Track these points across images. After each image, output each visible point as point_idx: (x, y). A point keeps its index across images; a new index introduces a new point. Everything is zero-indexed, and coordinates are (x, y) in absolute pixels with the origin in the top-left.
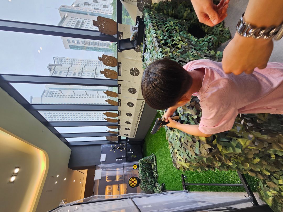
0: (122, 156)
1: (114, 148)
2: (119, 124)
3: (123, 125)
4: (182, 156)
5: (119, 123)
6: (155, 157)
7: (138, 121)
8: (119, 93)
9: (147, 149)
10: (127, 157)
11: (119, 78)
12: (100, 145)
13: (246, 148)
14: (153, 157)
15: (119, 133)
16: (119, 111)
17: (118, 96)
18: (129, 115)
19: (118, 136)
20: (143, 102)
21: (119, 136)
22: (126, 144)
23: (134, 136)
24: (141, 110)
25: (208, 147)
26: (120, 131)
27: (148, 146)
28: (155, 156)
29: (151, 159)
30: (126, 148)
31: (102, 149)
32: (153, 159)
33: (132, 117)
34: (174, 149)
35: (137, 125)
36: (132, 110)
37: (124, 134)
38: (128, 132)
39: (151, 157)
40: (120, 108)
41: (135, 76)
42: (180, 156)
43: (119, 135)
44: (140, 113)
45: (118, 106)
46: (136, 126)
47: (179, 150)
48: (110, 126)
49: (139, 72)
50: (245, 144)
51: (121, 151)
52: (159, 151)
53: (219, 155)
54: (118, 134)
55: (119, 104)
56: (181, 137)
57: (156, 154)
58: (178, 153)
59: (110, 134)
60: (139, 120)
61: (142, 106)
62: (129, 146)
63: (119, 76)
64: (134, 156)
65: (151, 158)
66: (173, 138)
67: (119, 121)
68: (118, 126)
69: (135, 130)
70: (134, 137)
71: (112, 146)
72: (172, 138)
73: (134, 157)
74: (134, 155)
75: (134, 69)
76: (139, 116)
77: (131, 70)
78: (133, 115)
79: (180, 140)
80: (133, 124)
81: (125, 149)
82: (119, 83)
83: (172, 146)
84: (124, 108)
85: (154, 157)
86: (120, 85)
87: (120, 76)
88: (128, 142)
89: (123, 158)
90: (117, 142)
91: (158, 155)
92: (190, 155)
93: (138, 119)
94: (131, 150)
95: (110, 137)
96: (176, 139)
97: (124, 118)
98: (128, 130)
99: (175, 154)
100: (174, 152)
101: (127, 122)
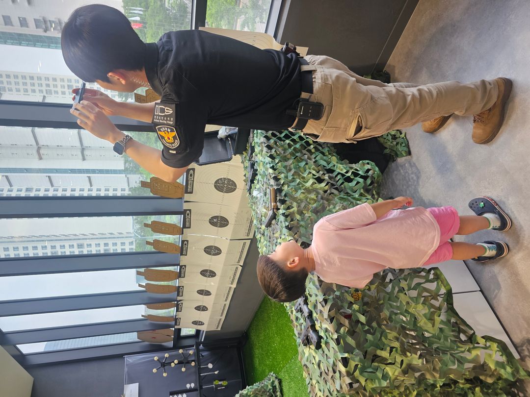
0: (188, 386)
1: (164, 364)
2: (179, 298)
3: (190, 299)
4: (322, 391)
5: (178, 295)
6: (280, 382)
7: (230, 288)
8: (184, 226)
9: (257, 360)
10: (201, 387)
11: (187, 197)
12: (121, 356)
13: (396, 379)
14: (273, 382)
15: (176, 320)
16: (181, 267)
17: (183, 234)
18: (208, 273)
19: (174, 329)
20: (245, 244)
21: (176, 327)
22: (197, 348)
23: (218, 326)
24: (239, 262)
25: (348, 380)
26: (180, 315)
27: (257, 352)
28: (279, 379)
29: (270, 389)
30: (199, 361)
31: (126, 369)
32: (274, 388)
33: (217, 278)
34: (311, 379)
35: (227, 297)
36: (215, 263)
37: (193, 323)
38: (204, 316)
39: (267, 383)
40: (184, 260)
41: (226, 193)
42: (320, 391)
43: (176, 324)
44: (237, 268)
45: (182, 254)
46: (226, 300)
47: (318, 382)
48: (152, 303)
49: (236, 186)
50: (393, 374)
51: (183, 369)
52: (288, 366)
53: (363, 391)
54: (173, 323)
55: (183, 249)
56: (320, 361)
57: (282, 375)
58: (317, 385)
59: (151, 323)
60: (234, 286)
61: (242, 252)
62: (204, 354)
63: (187, 192)
64: (220, 383)
65: (270, 387)
66: (309, 361)
67: (179, 290)
68: (178, 301)
69: (223, 310)
70: (219, 329)
71: (156, 358)
72: (307, 361)
73: (221, 386)
74: (220, 381)
75: (225, 181)
76: (235, 275)
77: (216, 182)
78: (218, 273)
79: (319, 366)
80: (216, 295)
81: (193, 364)
82: (186, 206)
83: (309, 374)
84: (196, 259)
85: (277, 383)
86: (190, 210)
87: (191, 193)
88: (201, 343)
89: (191, 390)
90: (171, 344)
91: (287, 377)
92: (331, 391)
93: (232, 283)
94: (210, 366)
95: (151, 331)
96: (313, 363)
97: (193, 282)
98: (203, 310)
99: (313, 387)
100: (312, 385)
101: (201, 292)
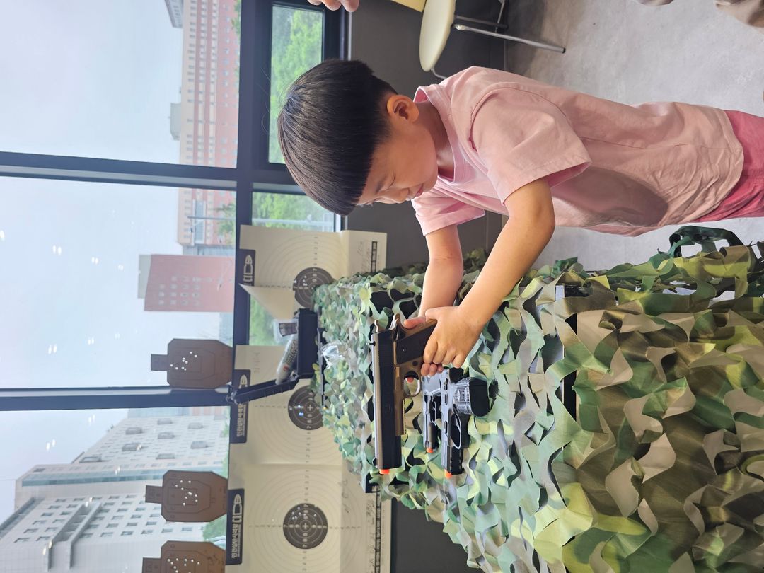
41: (309, 547)
49: (326, 522)
75: (303, 512)
77: (287, 519)
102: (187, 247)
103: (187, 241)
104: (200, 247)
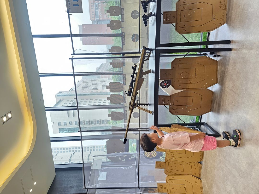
102: (93, 21)
103: (93, 19)
104: (98, 21)
